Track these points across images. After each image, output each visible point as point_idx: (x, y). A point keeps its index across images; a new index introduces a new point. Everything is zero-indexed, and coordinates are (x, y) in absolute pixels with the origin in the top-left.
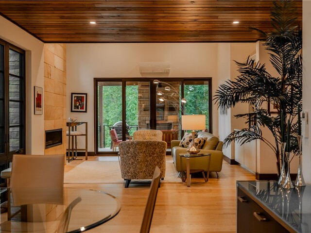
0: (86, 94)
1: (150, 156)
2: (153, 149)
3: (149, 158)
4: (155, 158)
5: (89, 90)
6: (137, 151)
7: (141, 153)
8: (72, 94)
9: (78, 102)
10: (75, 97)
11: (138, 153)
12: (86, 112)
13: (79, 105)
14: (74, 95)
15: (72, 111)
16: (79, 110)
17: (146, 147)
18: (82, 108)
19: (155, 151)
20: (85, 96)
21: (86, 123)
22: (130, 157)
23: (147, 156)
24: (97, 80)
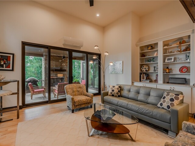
0: (13, 55)
9: (3, 61)
12: (13, 70)
13: (4, 63)
16: (4, 69)
20: (11, 56)
21: (18, 82)
24: (24, 44)
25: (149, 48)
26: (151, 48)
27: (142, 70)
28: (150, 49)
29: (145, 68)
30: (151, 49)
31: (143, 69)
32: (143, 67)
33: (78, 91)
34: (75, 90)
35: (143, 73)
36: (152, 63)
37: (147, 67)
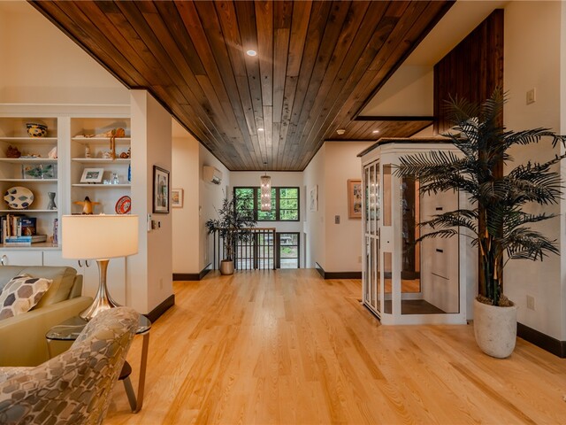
25: (32, 131)
26: (40, 131)
27: (11, 202)
28: (35, 135)
29: (24, 198)
30: (40, 135)
31: (13, 198)
32: (15, 192)
35: (11, 214)
36: (43, 180)
37: (29, 195)
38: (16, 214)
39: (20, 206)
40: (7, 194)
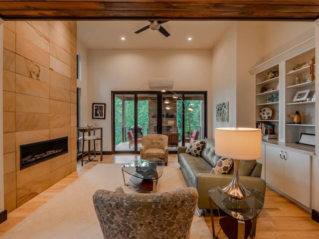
0: (105, 104)
1: (163, 230)
2: (170, 215)
3: (161, 233)
4: (175, 231)
5: (108, 101)
6: (132, 222)
7: (141, 225)
8: (93, 104)
9: (98, 111)
10: (96, 106)
11: (134, 225)
12: (105, 118)
13: (100, 113)
14: (94, 105)
15: (93, 118)
16: (99, 117)
17: (154, 213)
18: (101, 115)
19: (174, 218)
20: (104, 105)
21: (101, 129)
22: (116, 232)
23: (155, 230)
24: (114, 93)
25: (269, 76)
26: (273, 75)
27: (263, 116)
28: (271, 78)
29: (268, 113)
30: (273, 77)
31: (264, 114)
32: (264, 111)
33: (158, 144)
34: (155, 141)
35: (262, 122)
36: (275, 102)
37: (271, 112)
38: (264, 122)
39: (267, 118)
40: (261, 112)
